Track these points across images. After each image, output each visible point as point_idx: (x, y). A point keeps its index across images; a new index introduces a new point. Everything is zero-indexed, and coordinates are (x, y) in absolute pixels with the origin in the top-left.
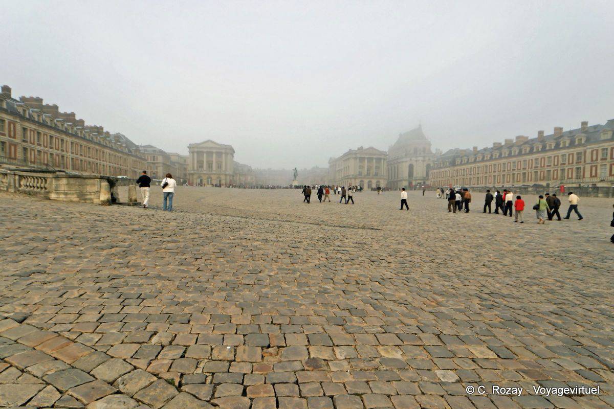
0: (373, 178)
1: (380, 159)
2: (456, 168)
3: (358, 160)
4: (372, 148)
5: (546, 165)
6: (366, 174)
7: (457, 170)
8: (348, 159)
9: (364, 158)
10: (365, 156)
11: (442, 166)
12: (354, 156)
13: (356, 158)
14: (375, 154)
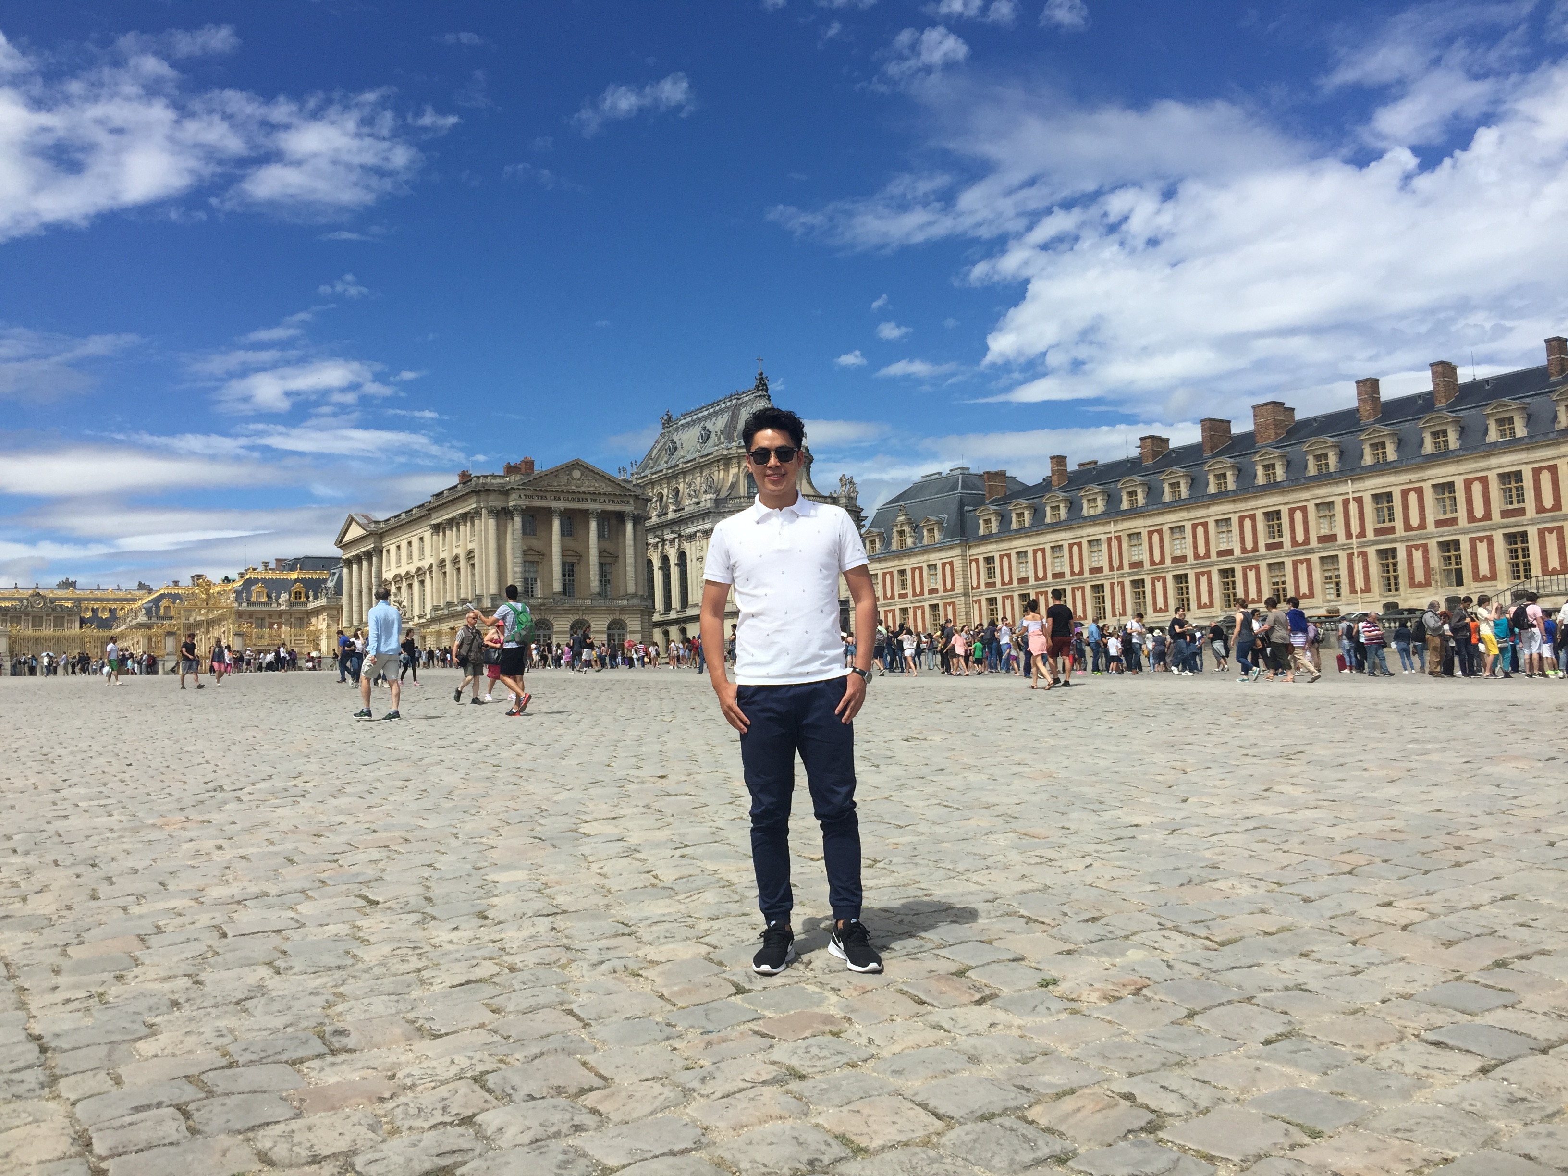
0: (590, 610)
1: (621, 517)
2: (980, 551)
3: (518, 520)
4: (577, 465)
5: (1430, 519)
6: (557, 587)
7: (989, 560)
8: (465, 517)
9: (548, 512)
10: (554, 505)
11: (909, 541)
12: (496, 502)
13: (502, 515)
14: (595, 496)
